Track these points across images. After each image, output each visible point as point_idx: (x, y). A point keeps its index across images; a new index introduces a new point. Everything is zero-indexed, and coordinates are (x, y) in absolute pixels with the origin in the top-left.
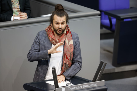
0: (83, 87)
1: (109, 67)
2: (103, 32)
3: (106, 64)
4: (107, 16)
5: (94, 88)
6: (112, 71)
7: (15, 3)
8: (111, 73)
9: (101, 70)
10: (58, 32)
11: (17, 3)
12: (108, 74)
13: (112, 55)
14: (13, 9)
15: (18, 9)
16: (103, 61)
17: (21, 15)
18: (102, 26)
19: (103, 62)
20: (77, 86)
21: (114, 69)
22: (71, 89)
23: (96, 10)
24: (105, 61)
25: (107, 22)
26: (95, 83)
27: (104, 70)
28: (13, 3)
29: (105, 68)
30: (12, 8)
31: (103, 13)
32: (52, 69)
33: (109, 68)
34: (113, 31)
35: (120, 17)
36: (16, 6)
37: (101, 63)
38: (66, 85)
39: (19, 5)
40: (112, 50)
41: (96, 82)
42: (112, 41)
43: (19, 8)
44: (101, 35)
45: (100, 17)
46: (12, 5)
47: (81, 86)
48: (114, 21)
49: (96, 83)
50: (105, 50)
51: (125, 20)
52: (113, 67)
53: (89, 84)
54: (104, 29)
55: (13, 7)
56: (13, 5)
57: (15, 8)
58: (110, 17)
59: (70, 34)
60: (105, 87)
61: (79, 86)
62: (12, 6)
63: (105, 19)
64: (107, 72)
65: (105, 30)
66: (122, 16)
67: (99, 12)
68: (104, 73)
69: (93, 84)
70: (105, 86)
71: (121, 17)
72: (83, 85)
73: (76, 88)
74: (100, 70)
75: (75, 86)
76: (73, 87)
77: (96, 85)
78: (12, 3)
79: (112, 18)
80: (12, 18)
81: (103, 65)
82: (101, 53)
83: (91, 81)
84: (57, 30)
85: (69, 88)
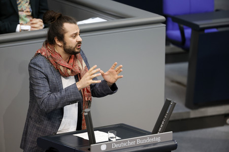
0: (136, 143)
2: (169, 51)
3: (175, 104)
4: (176, 25)
5: (155, 144)
6: (185, 117)
7: (23, 3)
8: (183, 120)
9: (167, 114)
10: (76, 50)
11: (27, 2)
13: (185, 89)
14: (20, 13)
15: (28, 12)
17: (33, 24)
18: (169, 40)
19: (170, 101)
20: (127, 141)
21: (189, 113)
22: (116, 146)
23: (158, 15)
24: (173, 100)
25: (176, 33)
26: (156, 137)
28: (20, 3)
30: (18, 11)
31: (170, 19)
33: (180, 111)
34: (187, 50)
35: (198, 26)
36: (24, 7)
37: (167, 103)
38: (108, 140)
39: (30, 6)
40: (184, 80)
41: (158, 134)
42: (185, 65)
45: (165, 25)
47: (133, 140)
48: (188, 32)
49: (158, 136)
50: (173, 81)
51: (206, 31)
52: (188, 110)
53: (146, 138)
54: (172, 46)
55: (19, 9)
56: (19, 6)
57: (23, 11)
58: (182, 26)
60: (173, 143)
61: (130, 141)
62: (17, 8)
63: (173, 29)
65: (173, 48)
66: (202, 24)
68: (171, 119)
69: (153, 137)
70: (173, 140)
71: (201, 26)
72: (136, 140)
73: (125, 145)
74: (165, 115)
75: (123, 142)
76: (120, 142)
77: (158, 140)
78: (18, 3)
79: (185, 27)
80: (19, 28)
81: (170, 106)
82: (166, 86)
83: (149, 133)
85: (114, 145)
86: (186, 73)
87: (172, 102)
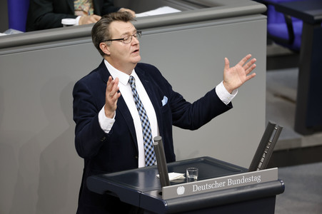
0: (227, 183)
1: (289, 137)
2: (272, 53)
3: (281, 129)
4: (281, 16)
5: (252, 186)
6: (294, 146)
8: (291, 150)
9: (269, 144)
13: (294, 106)
14: (77, 13)
16: (275, 123)
18: (272, 38)
19: (274, 125)
20: (213, 182)
21: (299, 140)
22: (198, 188)
23: (255, 2)
24: (279, 124)
25: (281, 28)
26: (254, 175)
30: (74, 10)
31: (273, 8)
32: (155, 141)
34: (296, 51)
35: (312, 17)
37: (270, 128)
40: (293, 94)
41: (258, 171)
42: (293, 73)
44: (269, 58)
45: (266, 17)
47: (222, 180)
48: (298, 25)
49: (257, 175)
50: (276, 95)
52: (298, 136)
53: (241, 178)
54: (275, 45)
58: (289, 17)
60: (279, 184)
61: (218, 181)
63: (277, 22)
64: (284, 147)
66: (317, 14)
68: (276, 149)
69: (250, 176)
70: (279, 180)
71: (316, 18)
72: (226, 180)
73: (211, 187)
74: (266, 145)
75: (209, 183)
76: (205, 183)
77: (258, 179)
79: (293, 19)
81: (275, 131)
82: (268, 103)
83: (244, 170)
85: (195, 187)
87: (277, 126)
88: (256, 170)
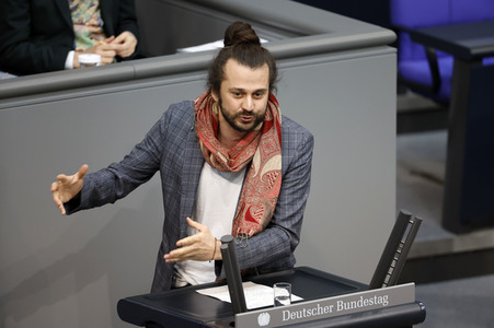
0: (335, 309)
1: (431, 235)
2: (406, 107)
3: (419, 222)
4: (420, 49)
5: (376, 311)
6: (442, 250)
7: (83, 6)
8: (437, 257)
9: (401, 246)
10: (239, 124)
11: (92, 5)
12: (426, 259)
13: (440, 189)
14: (77, 28)
15: (93, 26)
16: (409, 213)
18: (404, 83)
19: (409, 217)
20: (315, 305)
21: (450, 241)
22: (290, 316)
23: (378, 27)
24: (416, 214)
25: (420, 67)
26: (378, 294)
27: (412, 248)
28: (76, 7)
29: (417, 240)
30: (72, 23)
31: (406, 37)
32: (223, 243)
33: (431, 238)
34: (444, 103)
35: (467, 50)
36: (86, 15)
37: (402, 220)
38: (273, 303)
39: (98, 14)
40: (440, 170)
41: (384, 288)
42: (440, 138)
43: (96, 23)
44: (401, 116)
45: (395, 50)
46: (69, 12)
47: (329, 303)
48: (446, 64)
49: (382, 294)
50: (414, 172)
51: (486, 62)
52: (447, 235)
53: (357, 298)
54: (411, 95)
55: (75, 20)
56: (74, 13)
57: (82, 24)
58: (433, 50)
59: (276, 133)
60: (416, 309)
61: (322, 305)
62: (71, 17)
63: (413, 59)
64: (425, 253)
65: (414, 100)
66: (476, 45)
67: (389, 34)
68: (411, 255)
69: (372, 296)
70: (417, 302)
71: (474, 51)
72: (334, 302)
73: (311, 313)
74: (397, 247)
75: (307, 307)
76: (300, 308)
77: (384, 301)
78: (71, 6)
79: (439, 53)
81: (410, 225)
82: (399, 184)
83: (363, 287)
84: (237, 116)
85: (287, 314)
86: (443, 153)
87: (413, 218)
88: (381, 287)
